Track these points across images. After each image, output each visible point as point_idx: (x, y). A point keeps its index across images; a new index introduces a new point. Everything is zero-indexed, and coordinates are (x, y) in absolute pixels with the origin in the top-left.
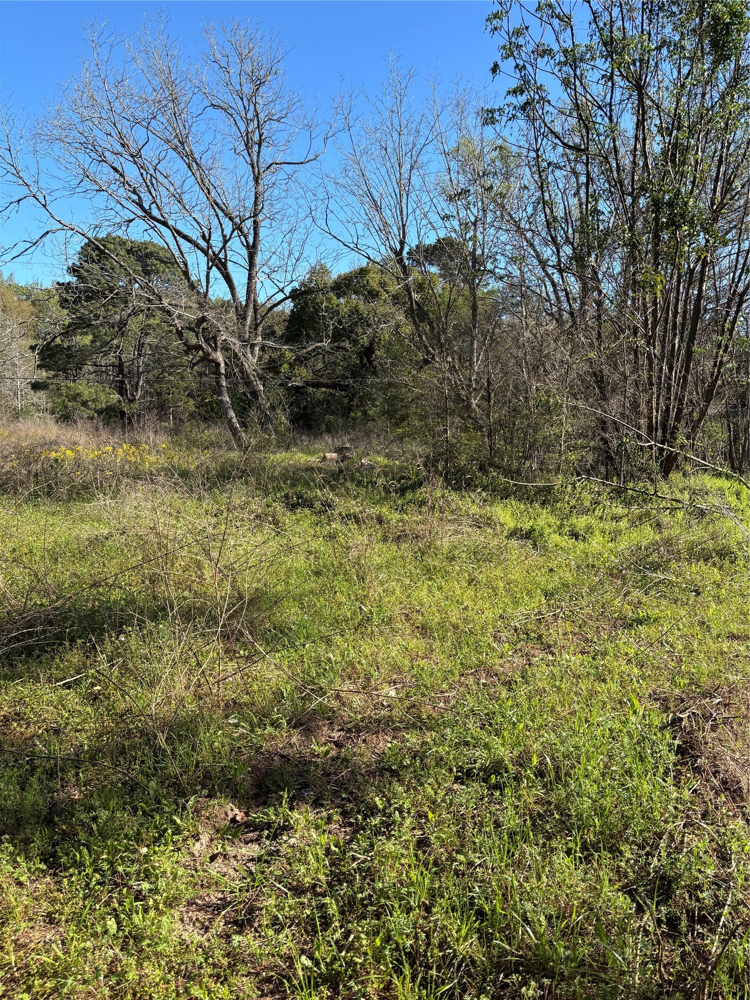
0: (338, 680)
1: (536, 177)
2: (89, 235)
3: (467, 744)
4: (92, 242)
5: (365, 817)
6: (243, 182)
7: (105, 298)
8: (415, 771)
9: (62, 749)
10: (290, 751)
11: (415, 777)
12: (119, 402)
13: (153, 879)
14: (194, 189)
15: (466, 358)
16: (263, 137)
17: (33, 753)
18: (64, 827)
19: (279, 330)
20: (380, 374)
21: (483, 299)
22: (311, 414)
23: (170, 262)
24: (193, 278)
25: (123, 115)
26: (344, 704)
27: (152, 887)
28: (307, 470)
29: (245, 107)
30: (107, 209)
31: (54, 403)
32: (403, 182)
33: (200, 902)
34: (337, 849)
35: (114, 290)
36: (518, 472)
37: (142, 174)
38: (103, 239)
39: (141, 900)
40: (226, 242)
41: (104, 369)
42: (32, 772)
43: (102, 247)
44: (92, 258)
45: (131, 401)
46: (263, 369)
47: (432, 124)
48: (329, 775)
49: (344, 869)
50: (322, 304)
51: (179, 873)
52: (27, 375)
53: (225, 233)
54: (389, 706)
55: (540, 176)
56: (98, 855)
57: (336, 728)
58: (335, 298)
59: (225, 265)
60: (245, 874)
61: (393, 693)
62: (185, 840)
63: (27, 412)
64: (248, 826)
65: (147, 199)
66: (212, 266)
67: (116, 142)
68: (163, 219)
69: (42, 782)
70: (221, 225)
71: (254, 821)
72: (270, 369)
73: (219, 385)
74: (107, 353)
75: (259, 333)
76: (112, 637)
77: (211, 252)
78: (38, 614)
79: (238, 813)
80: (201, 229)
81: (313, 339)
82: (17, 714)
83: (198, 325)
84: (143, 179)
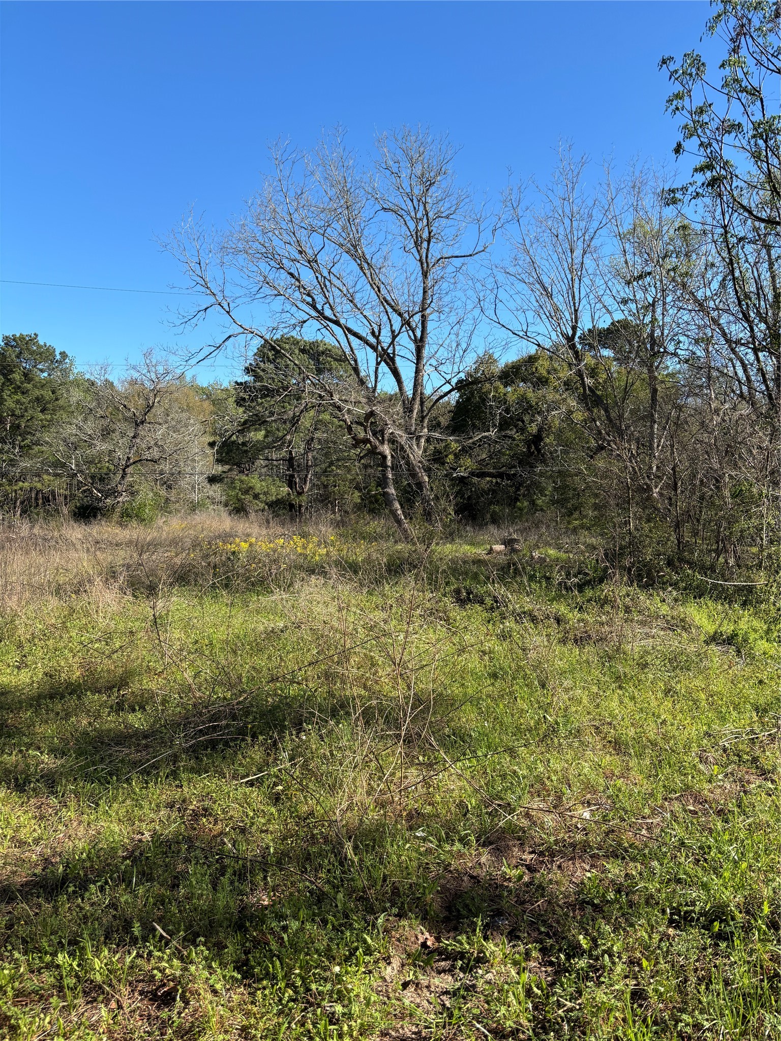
0: (527, 796)
1: (725, 254)
2: (267, 337)
3: (679, 881)
4: (268, 343)
5: (569, 957)
6: (413, 278)
7: (280, 396)
8: (621, 908)
9: (251, 851)
10: (480, 872)
11: (623, 915)
12: (289, 494)
13: (346, 1002)
14: (365, 288)
15: (645, 445)
16: (432, 234)
17: (221, 852)
18: (255, 934)
19: (444, 421)
20: (550, 462)
21: (662, 382)
22: (475, 504)
23: (342, 359)
24: (362, 374)
25: (303, 225)
26: (534, 823)
27: (346, 1010)
28: (474, 562)
29: (415, 208)
30: (283, 311)
31: (229, 496)
32: (575, 267)
33: (393, 1033)
34: (539, 992)
35: (288, 388)
36: (712, 568)
37: (317, 278)
38: (277, 340)
39: (334, 1024)
40: (394, 337)
41: (275, 463)
42: (223, 871)
43: (278, 348)
44: (268, 358)
45: (300, 494)
46: (429, 460)
47: (606, 207)
48: (523, 903)
49: (549, 1016)
50: (490, 393)
51: (373, 999)
52: (204, 469)
53: (394, 328)
54: (584, 829)
55: (729, 253)
56: (291, 969)
57: (528, 849)
58: (502, 387)
59: (393, 360)
60: (439, 1008)
61: (587, 815)
62: (376, 962)
63: (204, 505)
64: (440, 954)
65: (320, 300)
66: (381, 361)
67: (295, 249)
68: (335, 319)
69: (232, 883)
70: (390, 322)
71: (446, 949)
72: (435, 460)
73: (385, 477)
74: (279, 448)
75: (425, 425)
76: (292, 735)
77: (380, 348)
78: (223, 708)
79: (428, 937)
80: (371, 326)
81: (479, 429)
82: (205, 810)
83: (367, 419)
84: (318, 282)
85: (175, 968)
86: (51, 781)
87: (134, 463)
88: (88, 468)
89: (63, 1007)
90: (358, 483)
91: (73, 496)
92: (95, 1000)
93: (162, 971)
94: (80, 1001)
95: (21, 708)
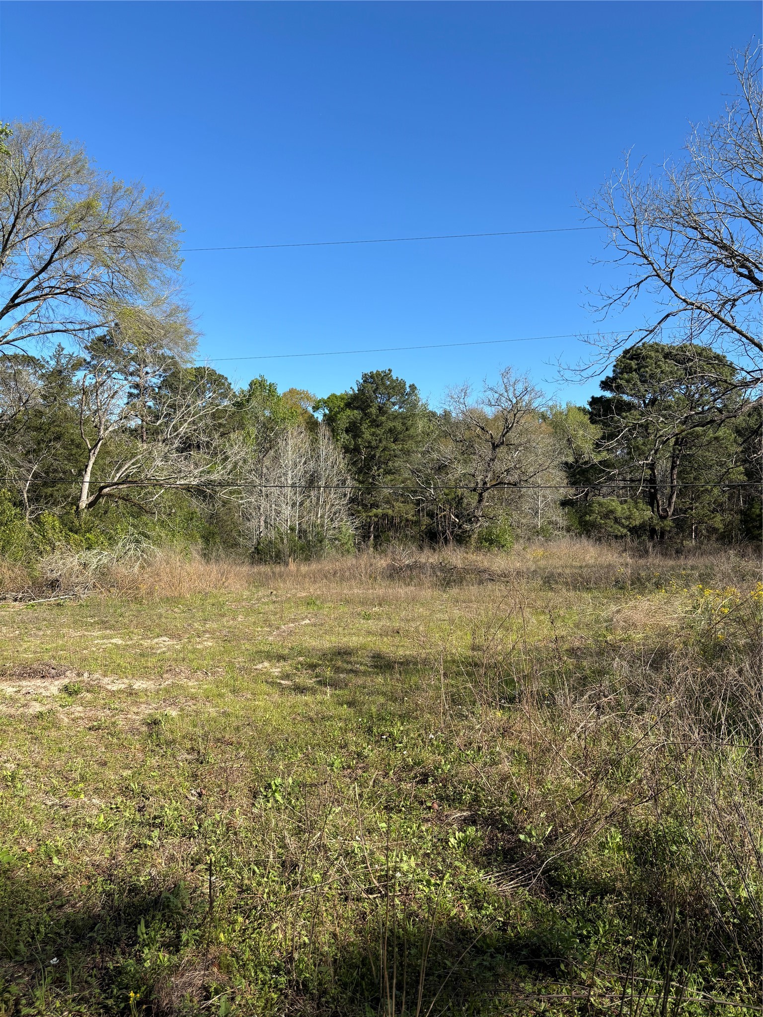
12: (651, 519)
63: (547, 531)
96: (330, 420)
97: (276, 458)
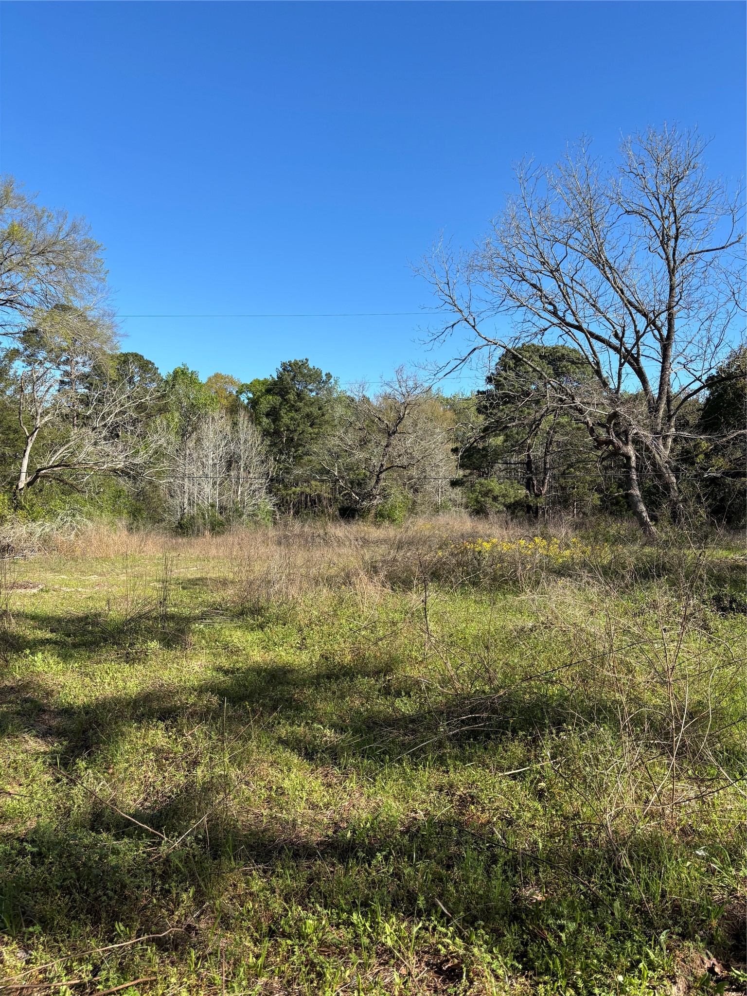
2: (510, 347)
4: (510, 352)
6: (659, 277)
7: (521, 402)
9: (519, 844)
12: (527, 496)
14: (608, 292)
16: (680, 230)
17: (491, 841)
18: (532, 927)
19: (693, 419)
23: (580, 362)
24: (605, 375)
25: (545, 237)
28: (731, 568)
29: (661, 207)
30: (525, 321)
31: (469, 498)
35: (529, 394)
37: (559, 286)
38: (519, 349)
40: (638, 338)
41: (513, 466)
43: (520, 356)
44: (509, 366)
45: (537, 496)
46: (677, 461)
52: (447, 474)
53: (638, 329)
56: (572, 969)
59: (637, 360)
62: (661, 979)
63: (446, 507)
64: (731, 984)
65: (561, 307)
66: (624, 362)
67: (537, 261)
68: (577, 324)
69: (504, 871)
70: (634, 323)
71: (737, 979)
72: (685, 461)
73: (629, 479)
74: (520, 452)
75: (672, 424)
76: (552, 734)
77: (623, 349)
78: (483, 701)
79: (716, 963)
80: (614, 328)
81: (734, 426)
82: (472, 797)
83: (609, 421)
84: (561, 290)
85: (457, 946)
86: (334, 754)
87: (386, 469)
88: (348, 475)
89: (360, 964)
90: (599, 485)
91: (336, 500)
92: (387, 963)
93: (446, 946)
94: (374, 961)
95: (304, 685)
96: (254, 403)
97: (199, 440)
